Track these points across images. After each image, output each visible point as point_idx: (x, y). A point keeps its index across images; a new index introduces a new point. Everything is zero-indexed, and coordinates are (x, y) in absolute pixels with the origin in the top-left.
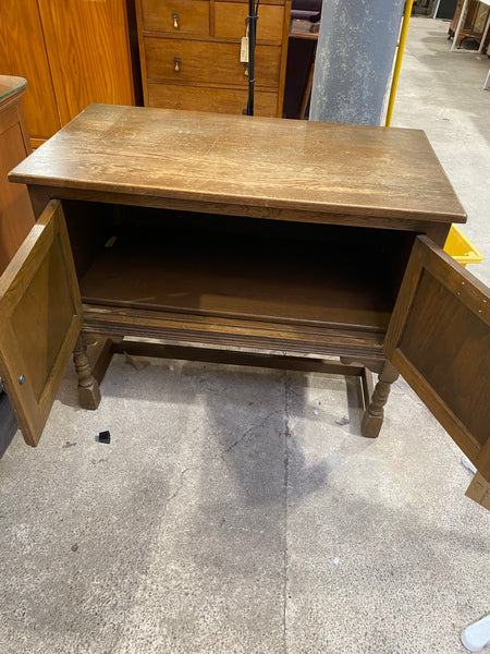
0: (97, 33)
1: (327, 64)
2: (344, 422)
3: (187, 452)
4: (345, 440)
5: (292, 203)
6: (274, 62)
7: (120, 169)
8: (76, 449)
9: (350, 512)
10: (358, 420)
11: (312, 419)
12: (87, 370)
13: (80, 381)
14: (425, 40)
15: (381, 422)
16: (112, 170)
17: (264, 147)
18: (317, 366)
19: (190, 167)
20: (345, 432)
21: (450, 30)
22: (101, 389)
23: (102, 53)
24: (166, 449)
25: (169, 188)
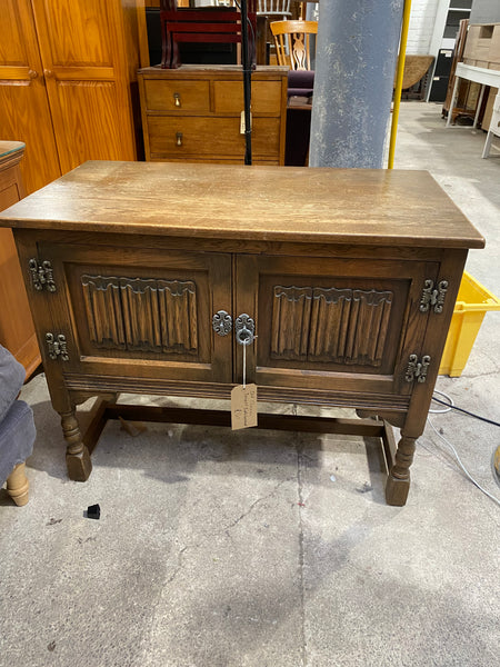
0: (103, 115)
1: (324, 111)
2: (366, 489)
3: (185, 527)
4: (367, 509)
5: (292, 235)
6: (274, 132)
7: (109, 211)
8: (62, 526)
9: (379, 595)
10: (381, 487)
11: (330, 487)
12: (76, 435)
13: (68, 448)
14: (420, 120)
15: (407, 486)
16: (102, 211)
17: (263, 189)
18: (332, 426)
19: (184, 208)
20: (367, 501)
21: (444, 110)
22: (93, 458)
23: (107, 132)
24: (163, 524)
25: (161, 225)
